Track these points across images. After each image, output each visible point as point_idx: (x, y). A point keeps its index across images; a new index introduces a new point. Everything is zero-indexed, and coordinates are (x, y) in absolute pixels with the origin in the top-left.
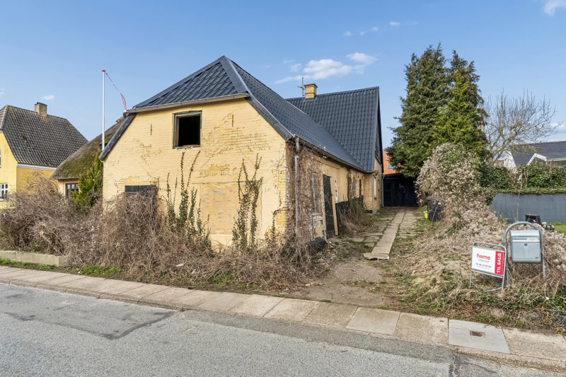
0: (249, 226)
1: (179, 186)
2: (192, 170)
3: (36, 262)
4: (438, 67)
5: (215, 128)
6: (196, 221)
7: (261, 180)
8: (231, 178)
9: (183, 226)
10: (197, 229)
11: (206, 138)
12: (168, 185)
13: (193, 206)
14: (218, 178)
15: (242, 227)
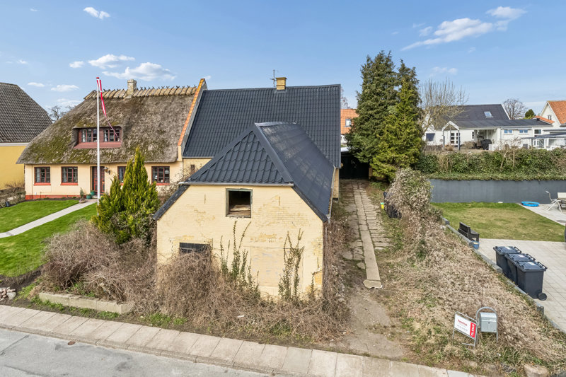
0: (292, 281)
1: (232, 247)
2: (243, 236)
3: (94, 308)
4: (388, 70)
5: (264, 205)
6: (247, 275)
7: (303, 249)
8: (278, 245)
9: (235, 279)
10: (248, 282)
11: (257, 212)
12: (222, 246)
13: (244, 264)
14: (266, 244)
15: (287, 282)
